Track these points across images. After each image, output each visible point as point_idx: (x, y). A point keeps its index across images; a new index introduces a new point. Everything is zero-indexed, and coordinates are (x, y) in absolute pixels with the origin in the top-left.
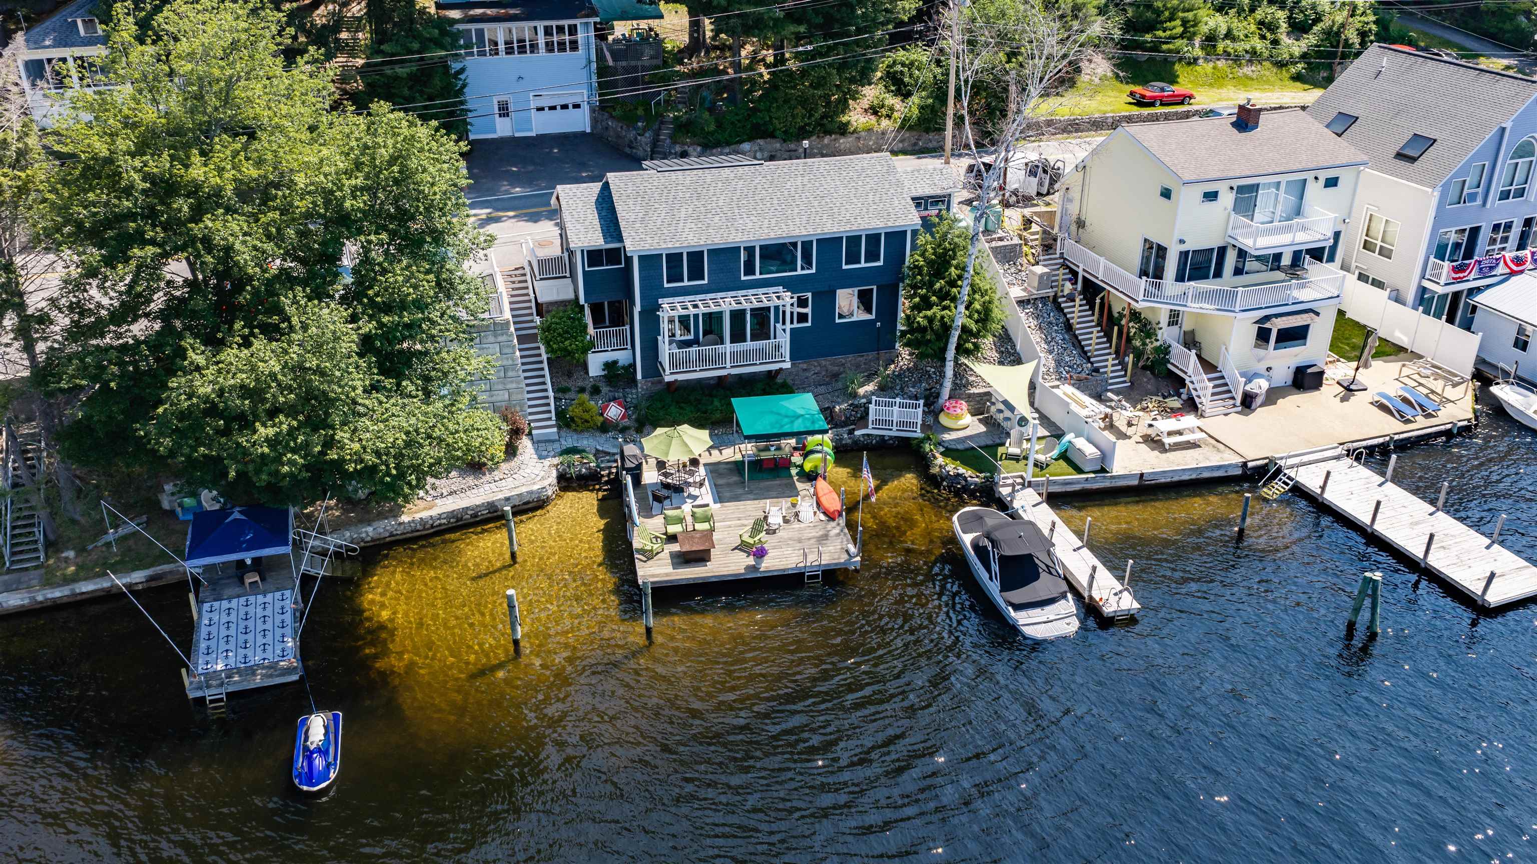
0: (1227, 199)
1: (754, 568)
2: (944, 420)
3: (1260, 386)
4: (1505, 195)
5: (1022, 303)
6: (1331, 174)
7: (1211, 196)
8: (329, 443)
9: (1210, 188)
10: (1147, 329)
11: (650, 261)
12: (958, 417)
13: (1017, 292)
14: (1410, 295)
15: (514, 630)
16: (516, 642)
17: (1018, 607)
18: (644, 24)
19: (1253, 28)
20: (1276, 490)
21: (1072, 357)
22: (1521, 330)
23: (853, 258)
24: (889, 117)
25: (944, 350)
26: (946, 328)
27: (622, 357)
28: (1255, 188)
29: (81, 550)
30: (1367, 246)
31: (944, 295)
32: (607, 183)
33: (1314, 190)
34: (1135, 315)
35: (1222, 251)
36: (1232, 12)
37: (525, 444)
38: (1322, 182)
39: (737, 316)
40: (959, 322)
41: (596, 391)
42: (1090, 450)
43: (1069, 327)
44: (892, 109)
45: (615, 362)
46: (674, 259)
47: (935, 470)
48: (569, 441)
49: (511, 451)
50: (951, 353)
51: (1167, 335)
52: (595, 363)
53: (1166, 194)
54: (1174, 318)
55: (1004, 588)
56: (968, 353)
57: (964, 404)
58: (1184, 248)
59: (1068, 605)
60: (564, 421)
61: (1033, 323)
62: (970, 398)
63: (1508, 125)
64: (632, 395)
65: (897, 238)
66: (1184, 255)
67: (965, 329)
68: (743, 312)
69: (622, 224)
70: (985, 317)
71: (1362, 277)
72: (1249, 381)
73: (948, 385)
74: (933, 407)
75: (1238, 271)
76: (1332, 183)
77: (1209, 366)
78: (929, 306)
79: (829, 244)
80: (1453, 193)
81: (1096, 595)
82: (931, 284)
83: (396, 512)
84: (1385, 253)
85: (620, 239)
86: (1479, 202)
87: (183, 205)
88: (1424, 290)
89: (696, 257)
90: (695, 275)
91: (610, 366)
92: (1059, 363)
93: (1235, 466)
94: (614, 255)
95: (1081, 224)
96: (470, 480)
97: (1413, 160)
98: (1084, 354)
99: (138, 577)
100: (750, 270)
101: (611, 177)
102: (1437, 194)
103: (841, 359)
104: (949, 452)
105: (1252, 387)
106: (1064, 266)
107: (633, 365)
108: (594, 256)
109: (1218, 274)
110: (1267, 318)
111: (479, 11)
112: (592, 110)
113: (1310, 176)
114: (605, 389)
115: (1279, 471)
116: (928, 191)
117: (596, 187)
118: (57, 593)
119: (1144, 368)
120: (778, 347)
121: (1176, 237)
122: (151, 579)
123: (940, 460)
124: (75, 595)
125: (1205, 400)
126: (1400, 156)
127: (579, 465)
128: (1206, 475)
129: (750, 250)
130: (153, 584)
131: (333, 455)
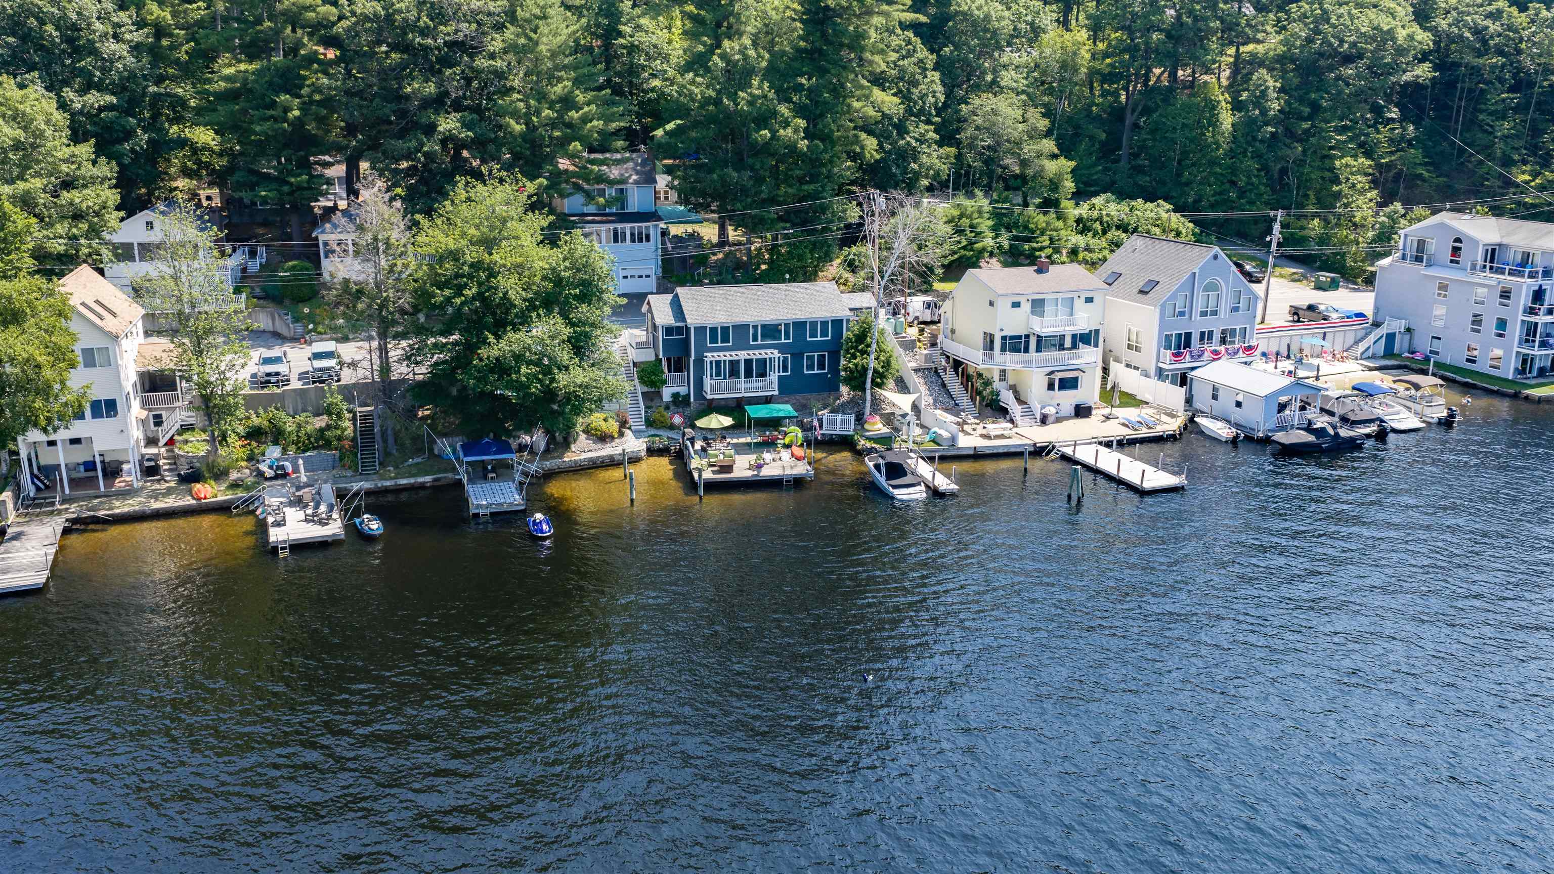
0: (1026, 307)
1: (757, 475)
2: (867, 426)
3: (1051, 410)
4: (1204, 314)
5: (916, 370)
6: (1089, 295)
7: (1016, 305)
8: (553, 380)
9: (1016, 300)
10: (988, 383)
11: (700, 330)
12: (874, 424)
13: (913, 365)
14: (1152, 371)
15: (631, 493)
16: (632, 500)
17: (895, 487)
18: (690, 228)
19: (1105, 245)
20: (1053, 455)
21: (944, 398)
22: (1215, 389)
23: (813, 335)
24: (845, 284)
25: (864, 383)
26: (865, 369)
27: (683, 390)
28: (1042, 301)
29: (396, 467)
30: (1130, 347)
31: (863, 352)
32: (677, 295)
33: (1079, 304)
34: (980, 375)
35: (1027, 336)
36: (1090, 234)
37: (628, 432)
38: (1083, 299)
39: (748, 362)
40: (872, 365)
41: (667, 408)
42: (945, 434)
43: (944, 385)
44: (847, 281)
45: (678, 393)
46: (714, 330)
47: (859, 447)
48: (653, 431)
49: (621, 434)
50: (868, 384)
51: (997, 385)
52: (667, 393)
53: (991, 304)
54: (1003, 375)
55: (888, 479)
56: (880, 386)
57: (878, 417)
58: (1004, 334)
59: (923, 488)
60: (650, 423)
61: (922, 381)
62: (882, 415)
63: (1197, 271)
64: (687, 412)
65: (838, 323)
66: (1004, 338)
67: (875, 371)
68: (751, 360)
69: (685, 312)
70: (887, 365)
71: (1128, 366)
72: (1043, 407)
73: (868, 404)
74: (860, 419)
75: (1038, 350)
76: (1089, 300)
77: (1020, 401)
78: (855, 358)
79: (800, 326)
80: (1169, 311)
81: (936, 484)
82: (856, 347)
83: (561, 456)
84: (1138, 349)
85: (684, 320)
86: (1187, 316)
87: (483, 276)
88: (1161, 369)
89: (725, 330)
90: (725, 339)
91: (675, 396)
92: (935, 401)
93: (1029, 445)
94: (679, 330)
95: (953, 331)
96: (600, 446)
97: (1146, 293)
98: (951, 397)
99: (428, 479)
100: (755, 339)
101: (679, 290)
102: (1158, 310)
103: (808, 395)
104: (869, 439)
105: (1046, 411)
106: (943, 354)
107: (689, 395)
108: (669, 330)
109: (1026, 350)
110: (1052, 372)
111: (590, 218)
112: (658, 279)
113: (1075, 295)
114: (672, 408)
115: (1054, 447)
116: (858, 306)
117: (670, 297)
118: (388, 483)
119: (987, 405)
120: (771, 383)
121: (998, 328)
122: (435, 480)
123: (863, 442)
124: (396, 485)
125: (1018, 418)
126: (1141, 292)
127: (658, 444)
128: (1013, 450)
129: (755, 327)
130: (436, 484)
131: (554, 385)
